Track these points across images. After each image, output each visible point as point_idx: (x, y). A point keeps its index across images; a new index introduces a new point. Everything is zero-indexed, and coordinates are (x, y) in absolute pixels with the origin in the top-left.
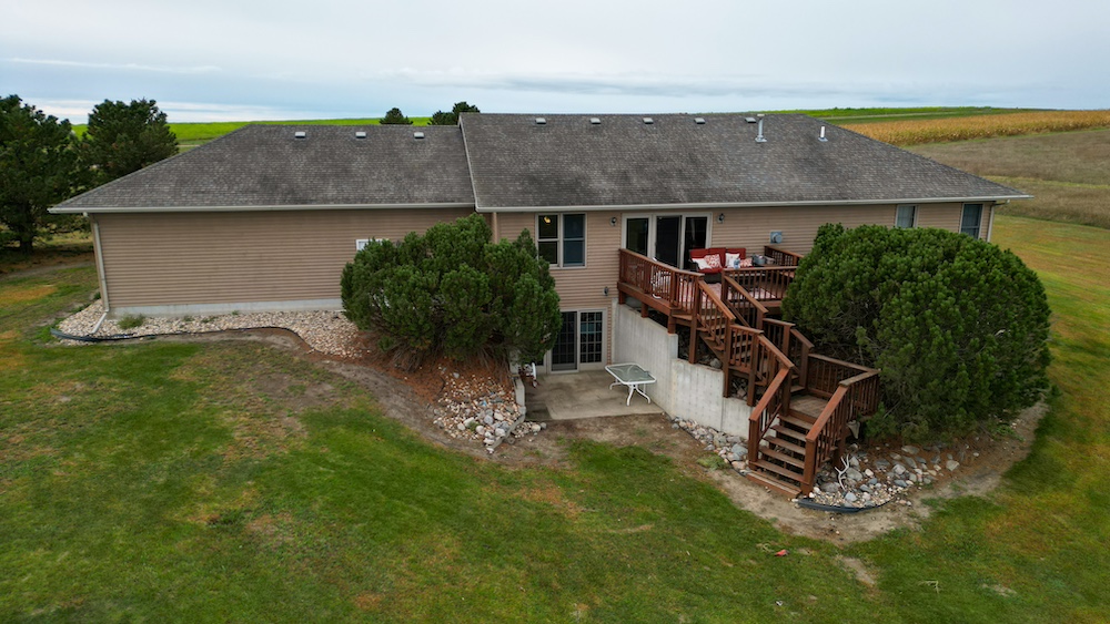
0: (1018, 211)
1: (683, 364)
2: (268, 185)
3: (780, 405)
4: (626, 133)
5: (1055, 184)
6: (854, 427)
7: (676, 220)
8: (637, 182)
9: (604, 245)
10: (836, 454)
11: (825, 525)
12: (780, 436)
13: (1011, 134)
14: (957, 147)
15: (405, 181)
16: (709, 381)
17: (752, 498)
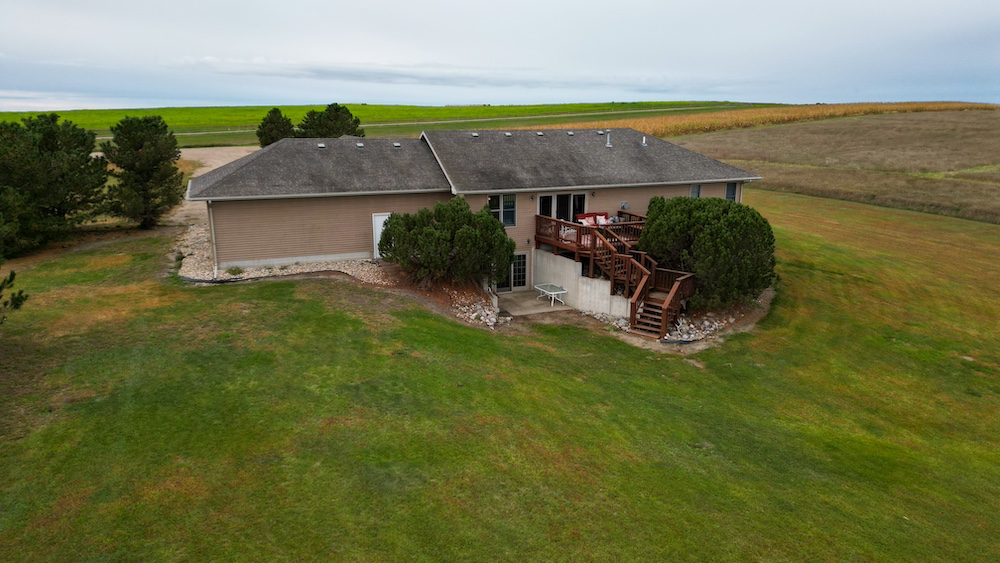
0: (755, 185)
1: (585, 279)
2: (317, 180)
3: (644, 296)
4: (528, 142)
5: (777, 164)
6: (683, 302)
7: (568, 197)
8: (545, 174)
9: (527, 213)
10: (675, 318)
11: (675, 349)
12: (645, 311)
13: (746, 126)
14: (709, 137)
15: (400, 176)
16: (603, 287)
17: (637, 342)
